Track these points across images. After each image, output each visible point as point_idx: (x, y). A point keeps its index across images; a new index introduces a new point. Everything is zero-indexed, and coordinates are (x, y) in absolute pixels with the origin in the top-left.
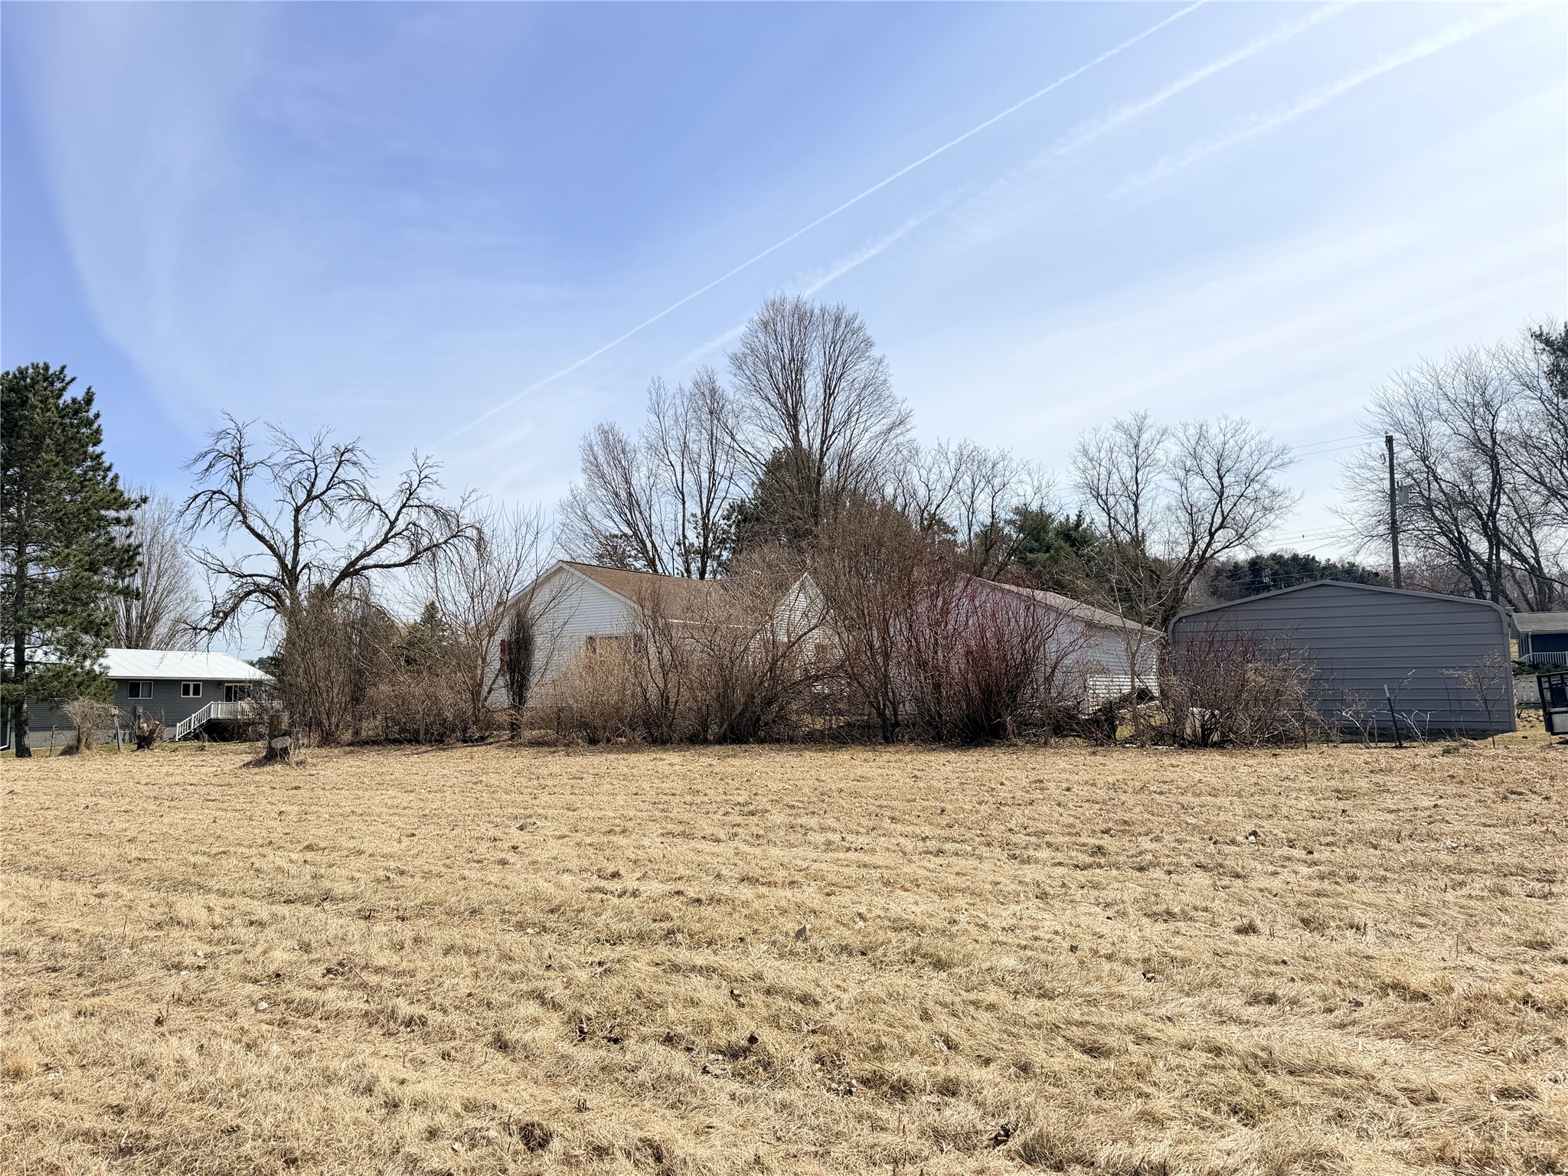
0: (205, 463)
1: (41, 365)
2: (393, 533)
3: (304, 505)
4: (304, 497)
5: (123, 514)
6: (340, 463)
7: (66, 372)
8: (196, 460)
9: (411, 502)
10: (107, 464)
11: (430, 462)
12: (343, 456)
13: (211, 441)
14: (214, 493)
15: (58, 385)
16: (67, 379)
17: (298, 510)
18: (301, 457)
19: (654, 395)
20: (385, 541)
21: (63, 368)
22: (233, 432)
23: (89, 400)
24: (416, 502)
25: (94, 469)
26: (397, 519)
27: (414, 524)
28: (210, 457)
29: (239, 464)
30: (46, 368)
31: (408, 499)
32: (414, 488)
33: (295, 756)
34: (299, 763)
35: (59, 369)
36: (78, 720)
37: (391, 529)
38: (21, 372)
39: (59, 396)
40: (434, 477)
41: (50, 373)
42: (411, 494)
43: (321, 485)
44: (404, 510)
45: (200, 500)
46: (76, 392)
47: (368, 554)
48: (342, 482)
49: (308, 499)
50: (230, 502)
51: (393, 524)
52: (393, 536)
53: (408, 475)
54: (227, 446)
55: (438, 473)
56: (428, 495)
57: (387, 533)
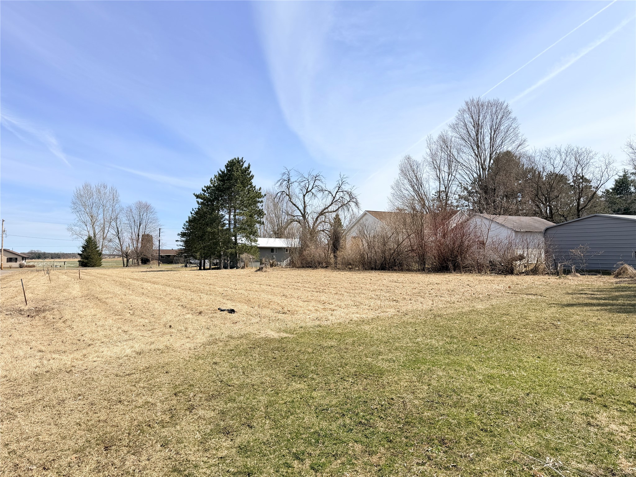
0: (279, 183)
1: (237, 158)
2: (334, 201)
3: (306, 194)
4: (306, 191)
5: (260, 200)
6: (315, 180)
7: (243, 159)
8: (277, 182)
9: (339, 191)
10: (254, 186)
11: (345, 177)
12: (316, 178)
13: (281, 176)
14: (283, 192)
15: (241, 163)
16: (244, 161)
17: (304, 196)
18: (305, 179)
19: (428, 141)
20: (332, 204)
21: (242, 158)
22: (287, 173)
23: (249, 168)
24: (341, 190)
25: (251, 187)
26: (335, 196)
27: (342, 197)
28: (281, 181)
29: (289, 182)
31: (339, 189)
32: (340, 185)
33: (264, 269)
34: (265, 271)
35: (241, 158)
36: (244, 259)
37: (334, 200)
38: (232, 161)
39: (242, 167)
40: (346, 181)
41: (239, 160)
42: (339, 188)
43: (310, 188)
44: (337, 193)
45: (279, 194)
46: (246, 165)
47: (327, 208)
48: (316, 186)
49: (307, 192)
50: (287, 195)
51: (334, 198)
52: (334, 202)
53: (338, 181)
54: (285, 177)
55: (348, 180)
56: (345, 187)
57: (333, 201)
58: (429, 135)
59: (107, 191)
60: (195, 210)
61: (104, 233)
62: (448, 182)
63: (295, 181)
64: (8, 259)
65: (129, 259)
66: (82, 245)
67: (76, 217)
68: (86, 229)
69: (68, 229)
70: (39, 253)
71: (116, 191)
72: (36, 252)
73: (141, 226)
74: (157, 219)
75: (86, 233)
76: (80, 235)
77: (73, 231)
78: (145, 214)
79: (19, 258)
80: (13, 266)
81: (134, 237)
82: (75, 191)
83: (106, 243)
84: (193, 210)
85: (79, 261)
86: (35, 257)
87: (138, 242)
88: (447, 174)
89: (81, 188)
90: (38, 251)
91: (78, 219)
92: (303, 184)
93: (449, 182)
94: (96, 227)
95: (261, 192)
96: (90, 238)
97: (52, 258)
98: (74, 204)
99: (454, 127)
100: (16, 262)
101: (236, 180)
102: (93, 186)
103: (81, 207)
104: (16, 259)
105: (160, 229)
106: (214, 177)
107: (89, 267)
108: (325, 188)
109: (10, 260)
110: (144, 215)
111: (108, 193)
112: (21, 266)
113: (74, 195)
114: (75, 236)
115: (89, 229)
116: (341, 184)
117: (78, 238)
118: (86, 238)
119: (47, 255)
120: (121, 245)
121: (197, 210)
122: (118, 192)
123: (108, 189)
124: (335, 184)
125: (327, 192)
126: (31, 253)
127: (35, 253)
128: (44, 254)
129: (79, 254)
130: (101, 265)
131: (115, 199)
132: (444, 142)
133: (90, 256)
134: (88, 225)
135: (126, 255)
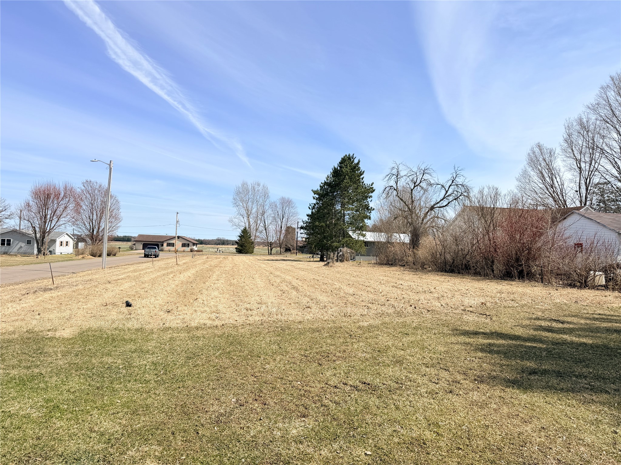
0: (387, 178)
6: (423, 174)
8: (385, 177)
11: (459, 169)
12: (424, 171)
13: (389, 171)
14: (391, 187)
15: (352, 160)
16: (354, 158)
17: (412, 190)
18: (413, 173)
20: (444, 198)
21: (353, 154)
22: (397, 167)
23: (358, 163)
24: (455, 184)
26: (448, 190)
27: (457, 191)
28: (389, 175)
29: (397, 177)
30: (349, 155)
31: (452, 183)
35: (352, 155)
38: (345, 157)
39: (353, 163)
42: (453, 181)
43: (418, 182)
44: (451, 187)
45: (387, 189)
46: (356, 161)
47: (438, 203)
48: (424, 180)
49: (414, 187)
50: (395, 189)
51: (447, 192)
52: (447, 196)
53: (452, 174)
54: (395, 171)
55: (462, 173)
56: (459, 180)
57: (445, 195)
58: (568, 119)
59: (260, 188)
60: (312, 205)
61: (257, 225)
62: (590, 172)
63: (405, 176)
64: (182, 244)
65: (273, 248)
66: (239, 234)
67: (236, 210)
68: (243, 221)
69: (229, 221)
70: (224, 240)
71: (267, 188)
72: (222, 239)
73: (284, 219)
74: (297, 213)
75: (243, 223)
76: (238, 226)
77: (233, 223)
78: (288, 208)
79: (191, 244)
80: (186, 250)
81: (278, 229)
82: (235, 188)
83: (258, 234)
84: (310, 205)
85: (236, 248)
86: (221, 243)
87: (281, 234)
88: (588, 164)
89: (240, 186)
90: (222, 238)
91: (237, 213)
92: (411, 177)
93: (592, 172)
94: (251, 220)
95: (373, 188)
96: (245, 229)
97: (233, 245)
98: (234, 199)
99: (594, 108)
100: (188, 247)
101: (345, 176)
102: (249, 184)
103: (239, 202)
104: (189, 244)
105: (298, 222)
106: (330, 173)
107: (243, 253)
108: (437, 182)
109: (184, 245)
110: (286, 210)
111: (261, 190)
112: (192, 251)
113: (234, 192)
114: (235, 227)
115: (245, 221)
116: (455, 177)
117: (236, 228)
118: (242, 228)
119: (229, 242)
120: (267, 236)
121: (313, 205)
122: (268, 189)
123: (261, 186)
124: (449, 177)
125: (440, 186)
126: (218, 240)
127: (220, 240)
128: (227, 241)
129: (236, 242)
130: (253, 252)
131: (266, 195)
132: (584, 127)
133: (244, 244)
134: (245, 217)
135: (270, 245)
